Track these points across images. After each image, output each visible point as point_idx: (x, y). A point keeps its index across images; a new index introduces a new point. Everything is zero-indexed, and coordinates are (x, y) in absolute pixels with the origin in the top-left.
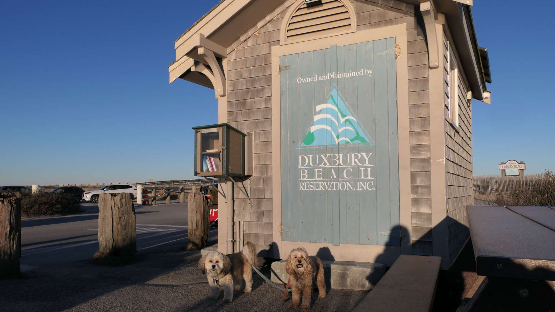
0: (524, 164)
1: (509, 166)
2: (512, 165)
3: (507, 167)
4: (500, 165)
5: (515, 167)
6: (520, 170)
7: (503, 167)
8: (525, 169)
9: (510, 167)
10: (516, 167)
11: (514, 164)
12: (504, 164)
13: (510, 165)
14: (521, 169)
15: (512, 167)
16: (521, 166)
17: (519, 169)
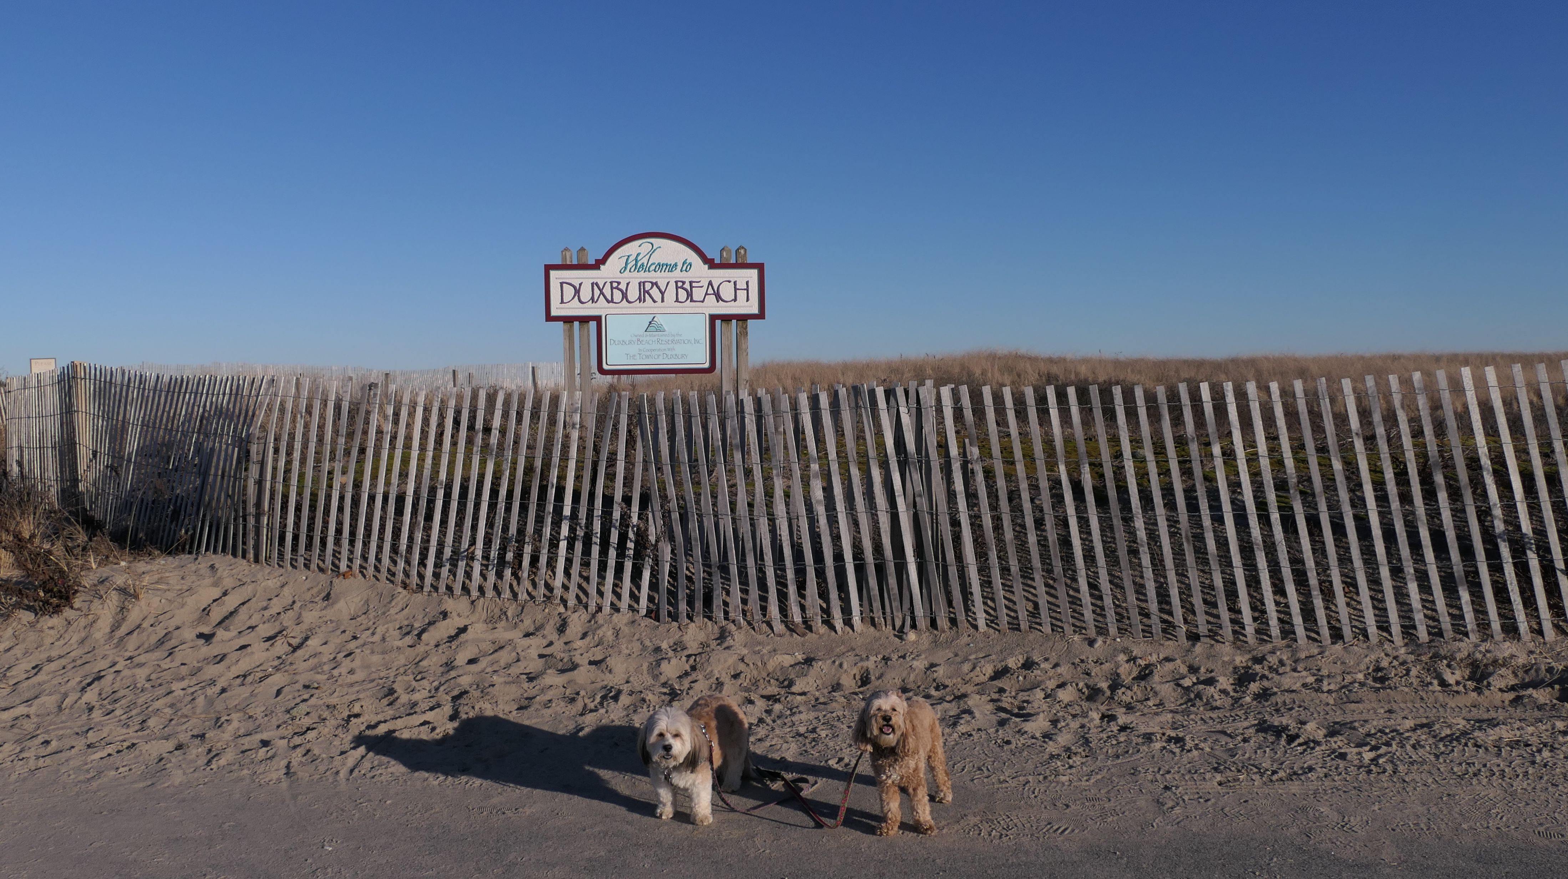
0: (754, 273)
1: (633, 279)
2: (661, 278)
3: (618, 296)
4: (553, 274)
5: (683, 295)
6: (718, 322)
7: (577, 292)
8: (761, 315)
9: (644, 294)
10: (690, 295)
11: (672, 268)
12: (597, 265)
13: (643, 276)
14: (727, 319)
15: (655, 292)
16: (727, 292)
17: (713, 318)
